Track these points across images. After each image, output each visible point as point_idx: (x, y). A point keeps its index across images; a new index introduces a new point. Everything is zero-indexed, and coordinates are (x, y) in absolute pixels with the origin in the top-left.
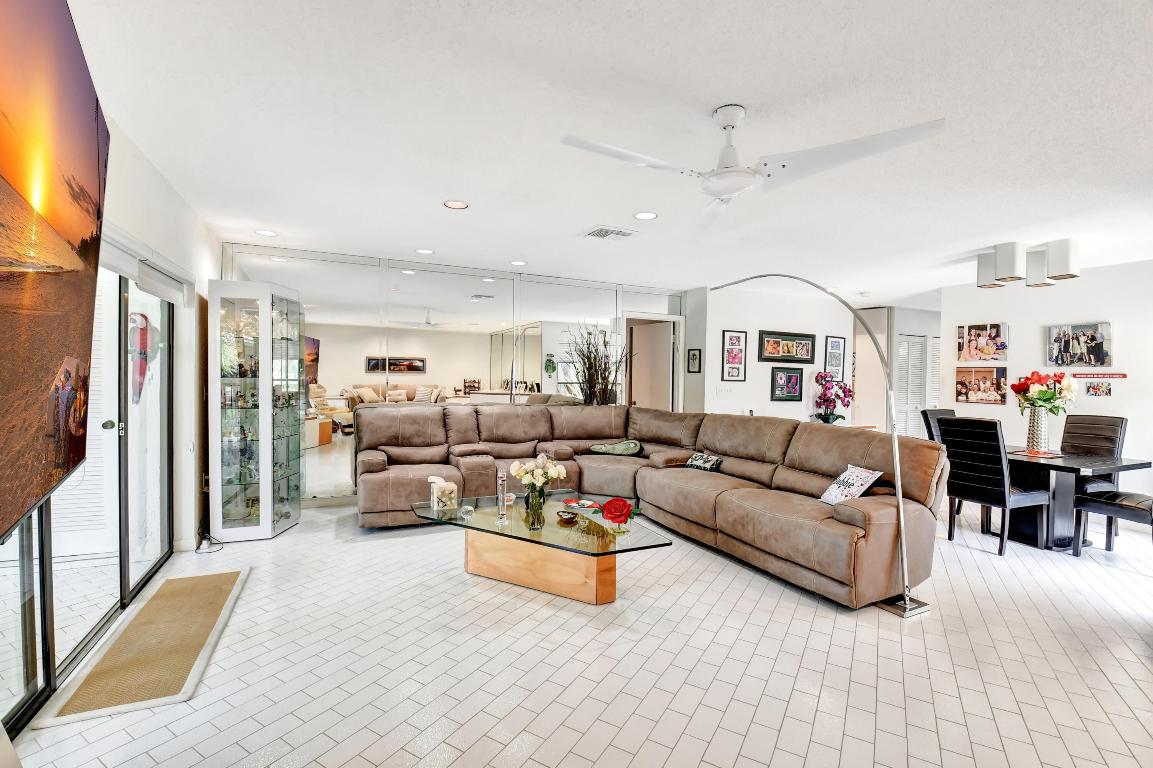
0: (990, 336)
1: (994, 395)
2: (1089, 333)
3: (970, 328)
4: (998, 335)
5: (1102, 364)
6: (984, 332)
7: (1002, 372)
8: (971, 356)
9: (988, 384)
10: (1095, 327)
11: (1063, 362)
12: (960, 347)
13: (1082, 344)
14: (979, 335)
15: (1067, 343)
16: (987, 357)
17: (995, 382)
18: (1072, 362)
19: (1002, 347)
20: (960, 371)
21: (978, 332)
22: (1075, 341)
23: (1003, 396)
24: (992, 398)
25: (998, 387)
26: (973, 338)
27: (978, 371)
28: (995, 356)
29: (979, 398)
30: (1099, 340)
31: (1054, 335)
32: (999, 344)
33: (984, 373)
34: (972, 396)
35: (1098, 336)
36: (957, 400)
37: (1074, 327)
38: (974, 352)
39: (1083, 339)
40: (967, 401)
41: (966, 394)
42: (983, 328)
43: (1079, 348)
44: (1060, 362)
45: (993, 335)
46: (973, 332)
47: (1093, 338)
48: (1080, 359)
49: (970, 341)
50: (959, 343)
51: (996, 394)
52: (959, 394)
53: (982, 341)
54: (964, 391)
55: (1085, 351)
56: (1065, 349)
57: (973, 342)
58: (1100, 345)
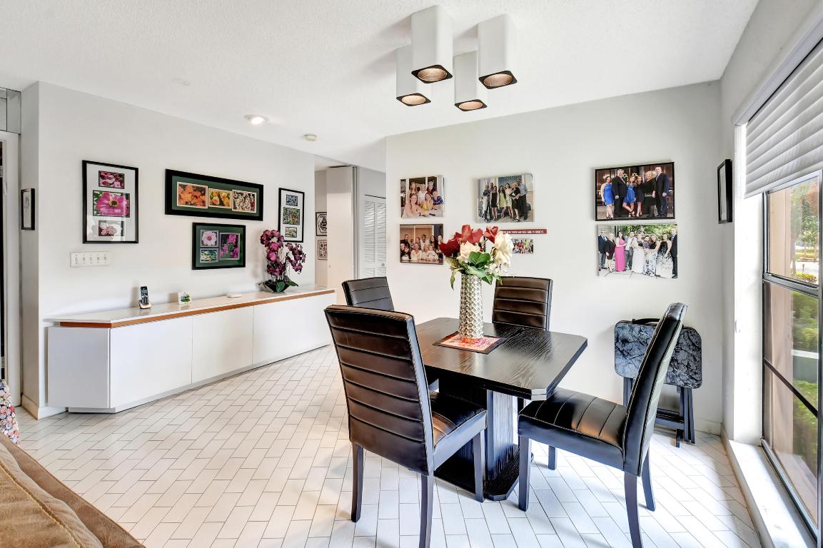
0: (428, 189)
2: (514, 184)
3: (412, 181)
4: (435, 189)
5: (525, 219)
6: (423, 185)
7: (439, 229)
8: (412, 212)
9: (427, 242)
10: (518, 178)
11: (491, 218)
13: (508, 198)
14: (419, 189)
15: (495, 195)
16: (427, 213)
17: (433, 240)
18: (499, 217)
19: (438, 201)
20: (404, 229)
21: (418, 185)
22: (502, 195)
23: (440, 255)
24: (431, 257)
25: (436, 245)
26: (413, 192)
27: (419, 228)
28: (433, 212)
29: (420, 257)
30: (523, 193)
31: (483, 189)
32: (436, 199)
34: (414, 257)
35: (521, 188)
36: (401, 261)
37: (501, 179)
38: (414, 207)
39: (508, 192)
40: (410, 262)
41: (409, 254)
42: (421, 181)
43: (505, 202)
44: (488, 217)
45: (431, 188)
46: (414, 185)
47: (517, 191)
48: (506, 214)
49: (411, 195)
50: (402, 198)
51: (433, 253)
52: (403, 253)
53: (422, 195)
54: (407, 250)
55: (510, 205)
56: (493, 203)
57: (414, 197)
58: (523, 198)
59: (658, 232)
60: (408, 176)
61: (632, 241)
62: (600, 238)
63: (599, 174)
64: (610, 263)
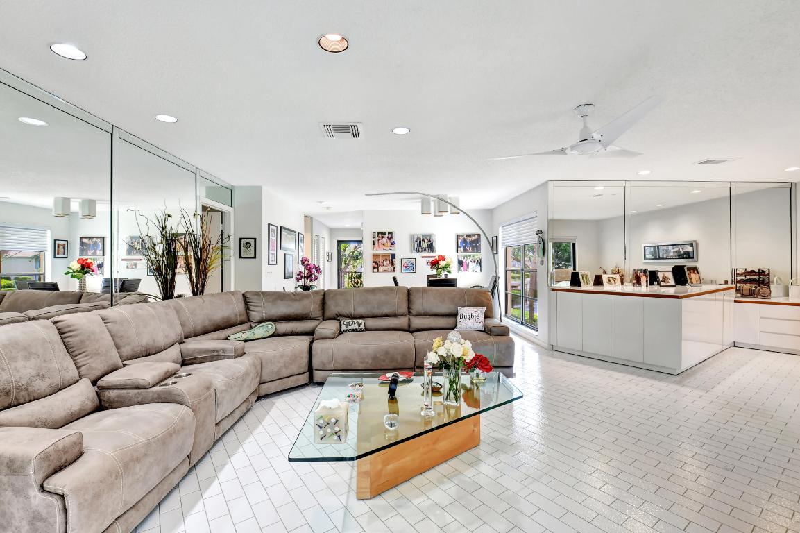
0: (388, 237)
1: (391, 268)
2: (428, 238)
3: (379, 233)
4: (391, 238)
5: (432, 252)
6: (385, 235)
7: (394, 256)
8: (380, 248)
9: (388, 262)
10: (430, 236)
11: (419, 251)
12: (374, 243)
13: (426, 243)
14: (383, 237)
15: (420, 242)
16: (387, 248)
17: (391, 261)
18: (422, 251)
19: (393, 243)
20: (374, 256)
21: (382, 235)
22: (423, 242)
23: (395, 268)
25: (392, 264)
26: (380, 238)
27: (384, 256)
28: (391, 248)
29: (384, 269)
30: (432, 242)
31: (415, 239)
33: (385, 257)
34: (381, 269)
36: (373, 271)
37: (423, 236)
38: (381, 246)
39: (426, 241)
40: (378, 272)
41: (378, 268)
42: (385, 233)
43: (425, 245)
44: (417, 251)
45: (390, 237)
46: (380, 235)
47: (430, 241)
48: (425, 250)
49: (379, 240)
50: (373, 241)
52: (374, 268)
53: (385, 240)
55: (427, 246)
56: (420, 245)
57: (380, 241)
58: (432, 244)
59: (476, 257)
60: (377, 231)
61: (469, 260)
62: (458, 260)
63: (458, 236)
64: (462, 268)
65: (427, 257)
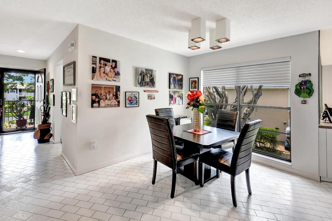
0: (112, 66)
1: (114, 102)
2: (150, 73)
3: (101, 59)
4: (116, 67)
5: (153, 87)
6: (109, 63)
7: (118, 88)
8: (101, 78)
9: (111, 95)
11: (142, 85)
12: (94, 70)
13: (148, 78)
14: (106, 65)
15: (144, 76)
16: (110, 79)
17: (115, 94)
18: (145, 85)
19: (118, 74)
20: (94, 87)
21: (106, 63)
22: (146, 76)
23: (119, 102)
24: (113, 103)
25: (116, 97)
26: (102, 65)
27: (106, 87)
28: (115, 79)
29: (106, 104)
30: (153, 77)
31: (140, 72)
32: (116, 73)
33: (109, 89)
34: (102, 103)
35: (153, 75)
36: (92, 106)
37: (146, 70)
38: (102, 75)
39: (149, 75)
40: (99, 107)
41: (99, 102)
42: (108, 60)
43: (147, 79)
44: (141, 85)
45: (114, 66)
46: (102, 62)
47: (151, 76)
48: (148, 84)
49: (100, 67)
50: (93, 68)
51: (115, 101)
52: (93, 102)
53: (108, 69)
54: (97, 100)
55: (149, 81)
56: (143, 79)
57: (102, 69)
58: (153, 79)
59: (180, 93)
60: (99, 55)
61: (176, 96)
62: (170, 95)
63: (170, 75)
64: (172, 102)
65: (148, 91)
